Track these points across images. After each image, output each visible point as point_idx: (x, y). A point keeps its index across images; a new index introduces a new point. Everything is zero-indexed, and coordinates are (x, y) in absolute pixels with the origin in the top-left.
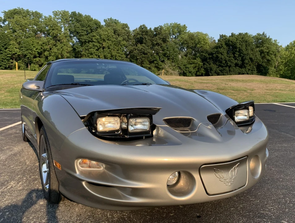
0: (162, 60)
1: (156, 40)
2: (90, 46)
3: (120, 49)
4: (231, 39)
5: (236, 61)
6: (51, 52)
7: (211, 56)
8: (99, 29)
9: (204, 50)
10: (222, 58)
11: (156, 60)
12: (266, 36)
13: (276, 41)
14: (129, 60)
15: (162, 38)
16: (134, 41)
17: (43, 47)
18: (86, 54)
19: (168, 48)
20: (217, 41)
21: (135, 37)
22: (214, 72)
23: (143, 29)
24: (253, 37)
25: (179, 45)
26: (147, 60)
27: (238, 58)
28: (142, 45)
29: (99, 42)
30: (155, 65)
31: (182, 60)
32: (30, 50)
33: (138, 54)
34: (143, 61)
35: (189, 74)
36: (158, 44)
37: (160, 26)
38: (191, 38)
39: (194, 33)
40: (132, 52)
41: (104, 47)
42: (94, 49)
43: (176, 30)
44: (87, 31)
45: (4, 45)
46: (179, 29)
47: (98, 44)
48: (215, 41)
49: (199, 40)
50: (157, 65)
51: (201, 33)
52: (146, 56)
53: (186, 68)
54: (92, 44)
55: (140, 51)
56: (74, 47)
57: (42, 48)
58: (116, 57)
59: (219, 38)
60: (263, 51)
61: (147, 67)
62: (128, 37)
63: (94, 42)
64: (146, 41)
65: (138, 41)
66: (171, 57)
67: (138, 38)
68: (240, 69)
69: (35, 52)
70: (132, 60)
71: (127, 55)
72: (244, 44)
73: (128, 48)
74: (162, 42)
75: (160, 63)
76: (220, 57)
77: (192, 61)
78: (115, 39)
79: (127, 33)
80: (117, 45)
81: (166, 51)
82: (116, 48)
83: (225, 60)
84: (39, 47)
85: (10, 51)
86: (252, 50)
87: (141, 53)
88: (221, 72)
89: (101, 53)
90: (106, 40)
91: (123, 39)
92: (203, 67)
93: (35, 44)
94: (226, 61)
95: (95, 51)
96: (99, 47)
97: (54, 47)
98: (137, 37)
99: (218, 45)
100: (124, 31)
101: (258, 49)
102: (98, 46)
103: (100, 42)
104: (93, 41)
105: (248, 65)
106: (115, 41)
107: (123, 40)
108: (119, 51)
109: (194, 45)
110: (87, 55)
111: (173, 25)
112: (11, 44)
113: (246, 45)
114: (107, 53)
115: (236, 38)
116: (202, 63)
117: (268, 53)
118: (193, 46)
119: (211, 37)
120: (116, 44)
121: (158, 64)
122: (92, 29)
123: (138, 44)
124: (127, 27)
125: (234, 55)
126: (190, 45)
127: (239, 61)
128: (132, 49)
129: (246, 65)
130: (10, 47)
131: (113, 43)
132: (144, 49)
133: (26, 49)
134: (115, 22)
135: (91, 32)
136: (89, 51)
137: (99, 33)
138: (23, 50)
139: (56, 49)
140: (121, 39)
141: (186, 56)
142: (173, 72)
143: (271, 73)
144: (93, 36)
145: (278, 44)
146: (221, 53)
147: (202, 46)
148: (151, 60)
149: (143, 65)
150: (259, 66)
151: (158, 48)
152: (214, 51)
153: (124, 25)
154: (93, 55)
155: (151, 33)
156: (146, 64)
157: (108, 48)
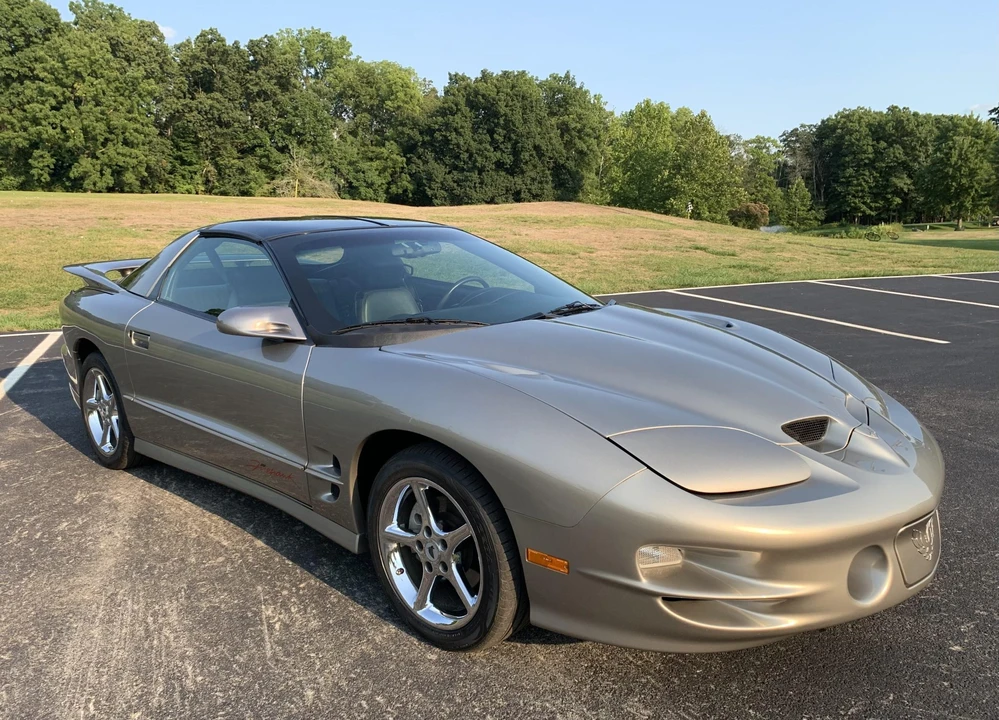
0: (280, 145)
1: (258, 81)
2: (28, 92)
3: (136, 105)
4: (482, 86)
5: (498, 154)
7: (427, 138)
8: (55, 36)
9: (408, 118)
10: (458, 145)
11: (260, 146)
12: (575, 84)
13: (599, 99)
14: (169, 142)
15: (276, 77)
16: (182, 82)
18: (15, 121)
19: (296, 108)
20: (441, 93)
21: (185, 68)
22: (440, 185)
23: (210, 42)
24: (540, 85)
25: (330, 99)
26: (232, 144)
27: (502, 146)
28: (212, 95)
29: (59, 82)
30: (257, 162)
31: (343, 148)
33: (201, 125)
34: (217, 148)
35: (368, 190)
36: (265, 93)
37: (266, 36)
38: (365, 80)
39: (373, 65)
40: (179, 119)
41: (78, 97)
42: (43, 103)
43: (316, 53)
44: (10, 40)
46: (329, 52)
47: (59, 87)
48: (434, 90)
49: (390, 86)
50: (264, 160)
51: (394, 65)
52: (225, 130)
53: (357, 172)
54: (34, 86)
55: (206, 113)
58: (127, 134)
59: (447, 85)
60: (567, 126)
61: (233, 165)
62: (161, 68)
63: (42, 80)
64: (224, 82)
65: (196, 83)
66: (308, 135)
67: (196, 73)
68: (510, 178)
70: (183, 144)
71: (162, 128)
72: (519, 105)
73: (164, 103)
74: (276, 87)
75: (276, 155)
76: (454, 141)
77: (373, 152)
78: (116, 74)
79: (158, 55)
80: (127, 92)
81: (290, 117)
82: (122, 104)
83: (467, 151)
86: (540, 122)
87: (210, 120)
88: (458, 185)
89: (72, 118)
90: (85, 75)
91: (145, 73)
92: (406, 170)
94: (471, 156)
95: (50, 113)
96: (61, 99)
98: (192, 70)
99: (446, 105)
100: (147, 48)
101: (554, 121)
102: (58, 94)
103: (65, 80)
104: (36, 78)
105: (531, 167)
106: (117, 79)
107: (147, 77)
108: (135, 115)
109: (376, 102)
111: (306, 34)
113: (524, 109)
114: (92, 118)
115: (496, 86)
116: (405, 159)
117: (579, 131)
118: (372, 106)
119: (424, 80)
120: (122, 92)
121: (267, 157)
122: (31, 36)
123: (196, 91)
124: (154, 34)
125: (492, 137)
126: (366, 101)
127: (504, 155)
128: (180, 108)
129: (524, 167)
131: (113, 86)
132: (218, 110)
134: (111, 14)
135: (28, 46)
137: (57, 49)
140: (140, 73)
141: (354, 133)
142: (317, 182)
143: (589, 188)
144: (36, 60)
145: (605, 107)
146: (456, 130)
147: (399, 107)
148: (246, 143)
149: (218, 159)
150: (558, 169)
151: (264, 106)
152: (436, 123)
153: (143, 25)
154: (40, 124)
155: (238, 57)
156: (230, 158)
157: (93, 102)
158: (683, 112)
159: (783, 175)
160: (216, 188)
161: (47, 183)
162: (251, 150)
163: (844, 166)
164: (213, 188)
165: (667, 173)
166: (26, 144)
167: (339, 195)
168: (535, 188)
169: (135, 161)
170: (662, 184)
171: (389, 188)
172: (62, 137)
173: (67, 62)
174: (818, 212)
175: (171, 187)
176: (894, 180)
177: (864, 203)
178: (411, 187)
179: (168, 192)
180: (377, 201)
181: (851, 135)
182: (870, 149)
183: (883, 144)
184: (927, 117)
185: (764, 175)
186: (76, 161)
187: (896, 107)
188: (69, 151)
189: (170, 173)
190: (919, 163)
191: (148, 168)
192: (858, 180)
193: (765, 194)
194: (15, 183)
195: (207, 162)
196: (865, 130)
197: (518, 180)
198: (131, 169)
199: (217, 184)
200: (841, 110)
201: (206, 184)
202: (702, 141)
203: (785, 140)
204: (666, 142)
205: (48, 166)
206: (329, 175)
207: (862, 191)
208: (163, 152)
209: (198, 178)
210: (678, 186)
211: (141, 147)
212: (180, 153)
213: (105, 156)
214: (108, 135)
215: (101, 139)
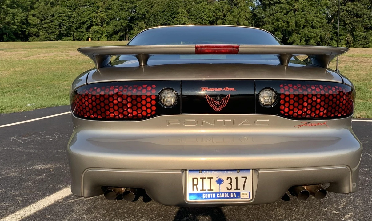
2: (276, 9)
3: (319, 11)
6: (225, 20)
14: (332, 26)
17: (215, 14)
18: (270, 20)
26: (362, 25)
28: (354, 3)
32: (201, 18)
33: (348, 17)
34: (354, 28)
40: (337, 15)
41: (295, 9)
42: (281, 12)
45: (172, 13)
47: (288, 6)
52: (359, 19)
54: (279, 6)
56: (255, 12)
57: (214, 16)
58: (313, 23)
61: (361, 35)
63: (282, 3)
69: (206, 20)
71: (329, 20)
73: (331, 9)
80: (316, 5)
82: (313, 10)
84: (211, 15)
85: (178, 21)
87: (352, 15)
89: (292, 18)
93: (207, 11)
96: (288, 10)
97: (229, 13)
102: (287, 8)
103: (291, 2)
108: (318, 15)
110: (271, 22)
112: (179, 13)
114: (300, 17)
120: (313, 5)
123: (347, 2)
128: (338, 10)
130: (178, 16)
131: (309, 3)
132: (356, 10)
133: (195, 18)
136: (274, 16)
138: (192, 18)
139: (230, 16)
148: (368, 25)
149: (354, 33)
154: (279, 21)
156: (360, 32)
157: (301, 10)
160: (352, 46)
166: (273, 29)
169: (315, 35)
172: (287, 26)
186: (291, 35)
188: (289, 31)
189: (331, 39)
191: (321, 38)
195: (348, 34)
198: (313, 38)
199: (352, 44)
201: (347, 44)
205: (280, 38)
208: (329, 31)
209: (344, 42)
211: (319, 28)
212: (336, 31)
213: (303, 33)
214: (305, 24)
215: (302, 26)
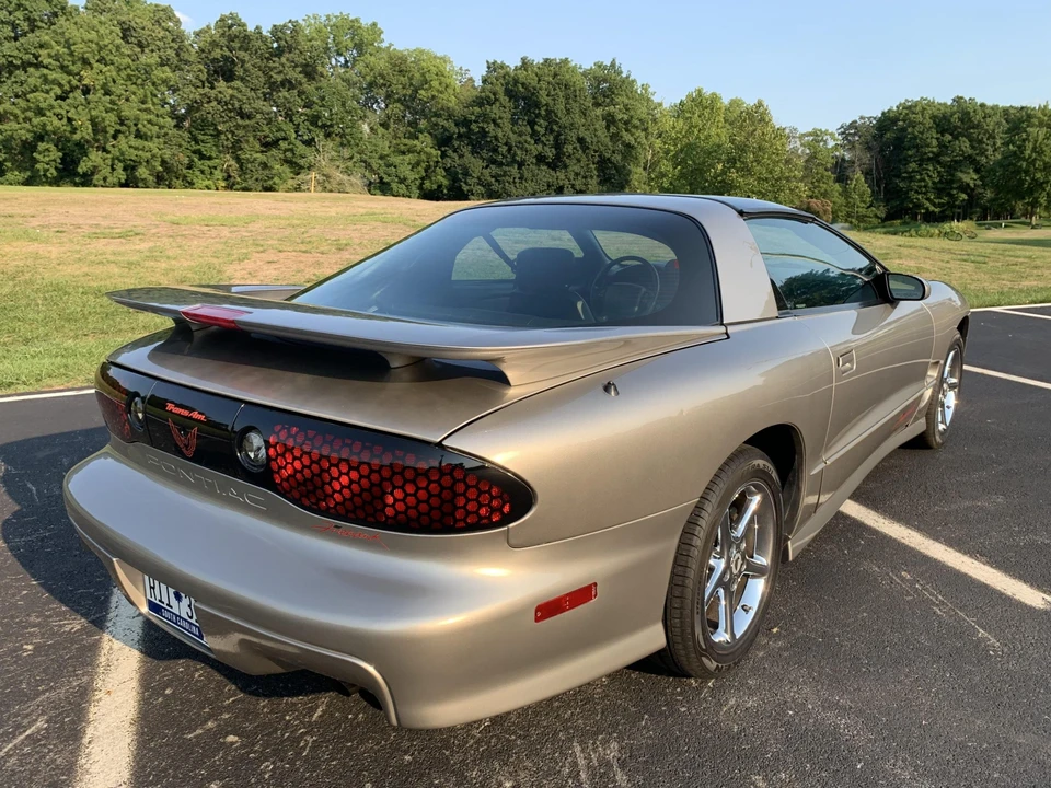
0: (306, 137)
1: (281, 68)
2: (32, 81)
3: (149, 95)
4: (522, 75)
5: (540, 147)
7: (463, 130)
8: (62, 20)
9: (442, 109)
10: (496, 138)
11: (285, 139)
12: (621, 72)
13: (646, 90)
14: (186, 135)
15: (302, 65)
16: (200, 71)
18: (18, 112)
19: (323, 98)
20: (479, 83)
21: (203, 55)
22: (476, 180)
23: (230, 27)
24: (585, 74)
25: (361, 89)
26: (255, 137)
27: (543, 139)
28: (232, 84)
29: (64, 69)
30: (282, 156)
31: (373, 140)
33: (221, 117)
34: (239, 141)
35: (400, 186)
36: (290, 82)
37: (290, 21)
38: (397, 69)
39: (406, 53)
40: (198, 110)
41: (85, 85)
42: (47, 92)
43: (346, 40)
44: (14, 27)
46: (359, 39)
47: (65, 76)
48: (471, 79)
49: (423, 75)
50: (289, 154)
51: (428, 53)
52: (247, 122)
53: (389, 166)
54: (38, 74)
58: (140, 126)
59: (485, 74)
60: (613, 117)
61: (255, 159)
62: (178, 55)
63: (47, 67)
64: (246, 71)
65: (216, 72)
66: (336, 127)
67: (215, 60)
68: (553, 173)
70: (201, 137)
71: (179, 120)
72: (561, 94)
73: (180, 93)
74: (301, 75)
75: (301, 148)
76: (493, 133)
77: (405, 145)
78: (127, 60)
79: (173, 41)
80: (139, 82)
81: (317, 107)
82: (134, 93)
83: (506, 144)
86: (584, 114)
87: (230, 111)
88: (496, 180)
89: (80, 108)
90: (92, 61)
91: (159, 60)
92: (441, 165)
94: (510, 149)
95: (55, 103)
96: (67, 87)
98: (211, 57)
99: (483, 94)
100: (162, 33)
101: (599, 111)
102: (63, 82)
103: (71, 67)
104: (42, 65)
105: (575, 161)
106: (129, 66)
107: (162, 65)
108: (150, 105)
109: (409, 92)
110: (21, 116)
111: (334, 20)
113: (567, 98)
114: (101, 108)
115: (537, 75)
116: (439, 152)
117: (626, 123)
118: (405, 96)
119: (461, 69)
120: (134, 79)
121: (292, 150)
122: (35, 20)
123: (216, 80)
124: (169, 19)
125: (532, 129)
126: (397, 88)
127: (546, 148)
128: (198, 97)
129: (567, 161)
131: (124, 74)
132: (239, 100)
135: (32, 31)
136: (28, 100)
137: (63, 34)
140: (153, 59)
141: (385, 125)
142: (345, 177)
143: (636, 183)
144: (41, 46)
145: (653, 98)
146: (494, 121)
147: (433, 97)
148: (268, 136)
149: (239, 153)
150: (603, 163)
151: (288, 96)
152: (473, 114)
153: (157, 9)
154: (44, 115)
155: (260, 43)
156: (252, 151)
157: (102, 91)
158: (735, 103)
159: (841, 171)
160: (238, 183)
161: (53, 178)
162: (275, 143)
163: (906, 161)
164: (234, 184)
165: (720, 167)
166: (29, 136)
167: (369, 191)
168: (579, 183)
169: (148, 155)
170: (716, 178)
171: (422, 184)
172: (69, 129)
173: (73, 48)
174: (878, 208)
175: (190, 183)
176: (960, 175)
177: (928, 199)
178: (446, 182)
179: (186, 187)
180: (410, 197)
181: (914, 127)
182: (935, 142)
183: (948, 137)
184: (995, 108)
185: (821, 169)
186: (85, 154)
187: (962, 98)
188: (77, 144)
189: (190, 167)
190: (986, 157)
191: (163, 162)
192: (921, 175)
193: (823, 190)
194: (21, 179)
195: (228, 156)
196: (929, 123)
197: (561, 174)
198: (144, 164)
199: (238, 179)
200: (903, 101)
201: (226, 180)
202: (758, 132)
203: (843, 133)
204: (719, 134)
205: (54, 160)
206: (359, 171)
207: (925, 187)
208: (180, 146)
209: (218, 174)
210: (732, 181)
212: (198, 147)
213: (116, 149)
214: (118, 127)
215: (111, 131)
